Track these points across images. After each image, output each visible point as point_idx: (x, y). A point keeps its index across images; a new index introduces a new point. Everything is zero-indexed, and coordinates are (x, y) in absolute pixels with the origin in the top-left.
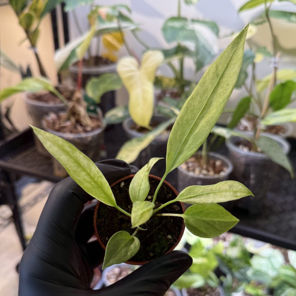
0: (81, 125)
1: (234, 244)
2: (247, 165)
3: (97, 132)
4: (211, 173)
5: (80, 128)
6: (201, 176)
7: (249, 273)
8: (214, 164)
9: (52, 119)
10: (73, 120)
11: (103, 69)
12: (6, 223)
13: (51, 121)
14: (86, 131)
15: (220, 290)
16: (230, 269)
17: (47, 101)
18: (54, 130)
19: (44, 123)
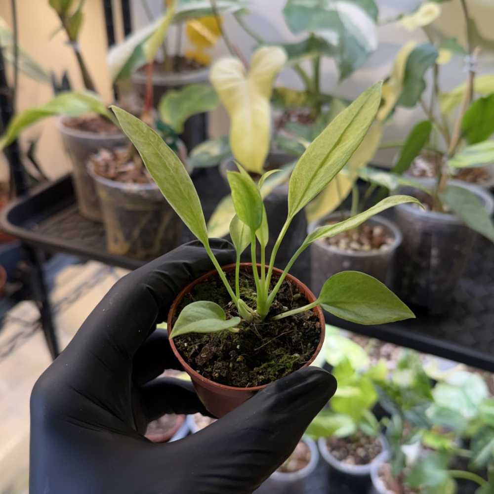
1: (404, 365)
2: (426, 234)
4: (367, 247)
6: (350, 253)
7: (430, 412)
8: (371, 232)
9: (104, 160)
10: (138, 160)
11: (187, 77)
12: (29, 330)
13: (102, 163)
15: (381, 440)
16: (398, 406)
17: (95, 131)
18: (108, 177)
19: (91, 167)
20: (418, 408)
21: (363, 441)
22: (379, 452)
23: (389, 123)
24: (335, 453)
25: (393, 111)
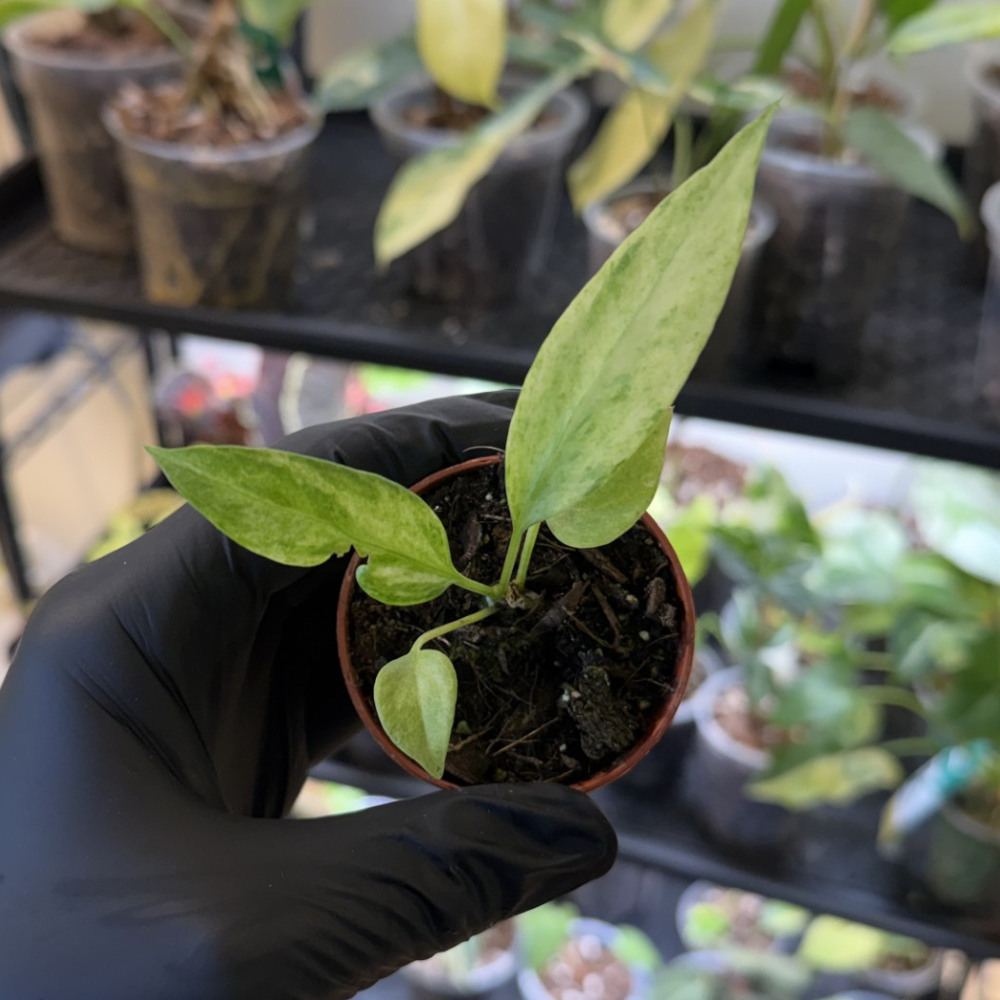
0: (241, 119)
1: (761, 491)
5: (238, 132)
7: (813, 580)
9: (137, 108)
10: (212, 103)
13: (137, 113)
14: (256, 138)
19: (114, 122)
20: (791, 572)
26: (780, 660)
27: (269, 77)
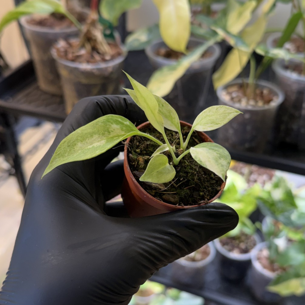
0: (98, 53)
1: (276, 186)
2: (300, 93)
3: (119, 61)
4: (260, 103)
5: (97, 57)
7: (294, 217)
8: (262, 93)
9: (63, 47)
10: (88, 47)
13: (62, 50)
14: (104, 60)
15: (256, 237)
18: (67, 59)
19: (54, 53)
20: (286, 214)
21: (243, 238)
22: (255, 245)
23: (272, 15)
24: (226, 247)
25: (274, 5)
26: (281, 243)
27: (109, 37)
